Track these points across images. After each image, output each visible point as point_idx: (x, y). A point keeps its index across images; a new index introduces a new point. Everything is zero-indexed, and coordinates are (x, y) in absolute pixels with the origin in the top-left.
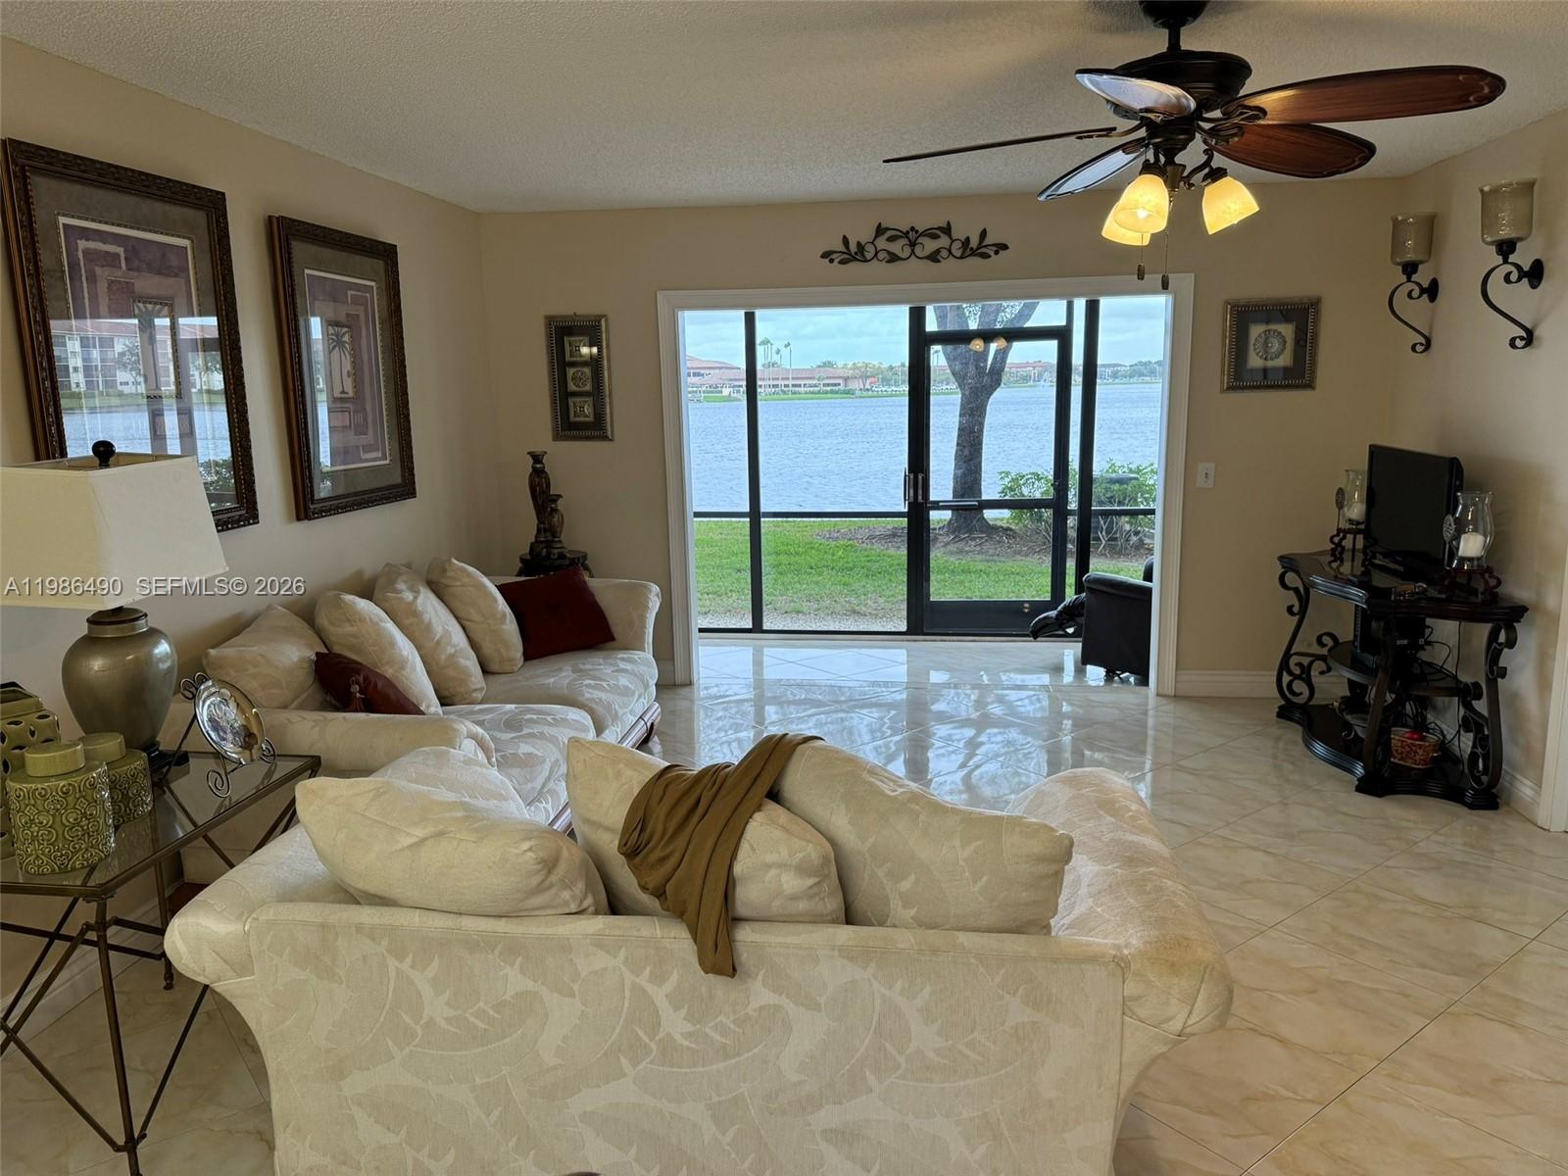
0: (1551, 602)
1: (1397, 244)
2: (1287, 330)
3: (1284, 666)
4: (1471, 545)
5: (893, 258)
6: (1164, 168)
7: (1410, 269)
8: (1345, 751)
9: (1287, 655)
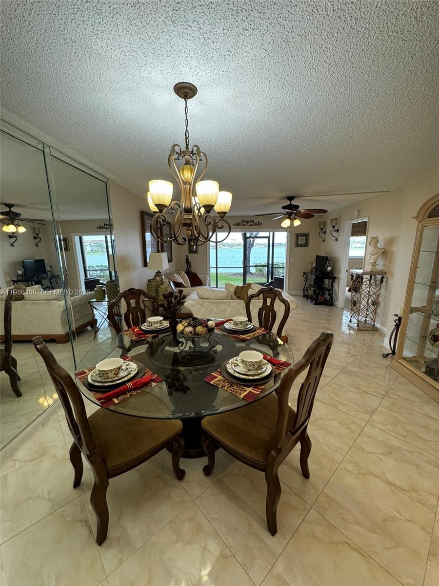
0: (339, 276)
1: (320, 225)
2: (304, 238)
3: (304, 289)
4: (329, 269)
5: (245, 225)
6: (289, 218)
7: (322, 229)
8: (312, 300)
9: (304, 287)
